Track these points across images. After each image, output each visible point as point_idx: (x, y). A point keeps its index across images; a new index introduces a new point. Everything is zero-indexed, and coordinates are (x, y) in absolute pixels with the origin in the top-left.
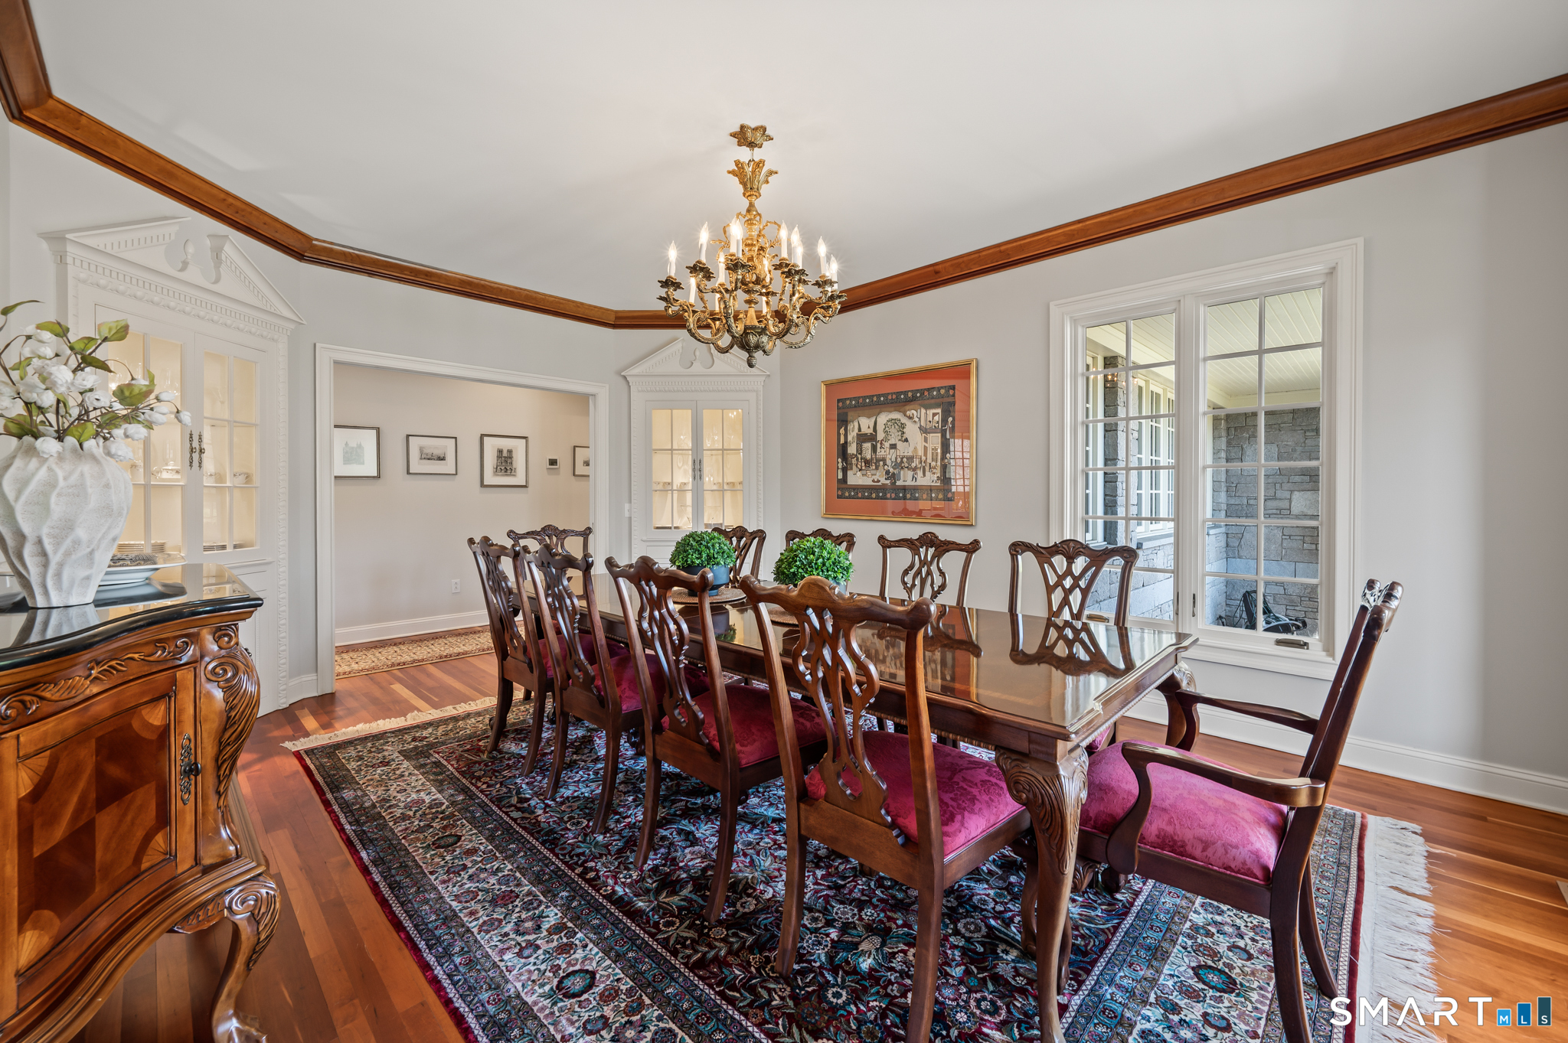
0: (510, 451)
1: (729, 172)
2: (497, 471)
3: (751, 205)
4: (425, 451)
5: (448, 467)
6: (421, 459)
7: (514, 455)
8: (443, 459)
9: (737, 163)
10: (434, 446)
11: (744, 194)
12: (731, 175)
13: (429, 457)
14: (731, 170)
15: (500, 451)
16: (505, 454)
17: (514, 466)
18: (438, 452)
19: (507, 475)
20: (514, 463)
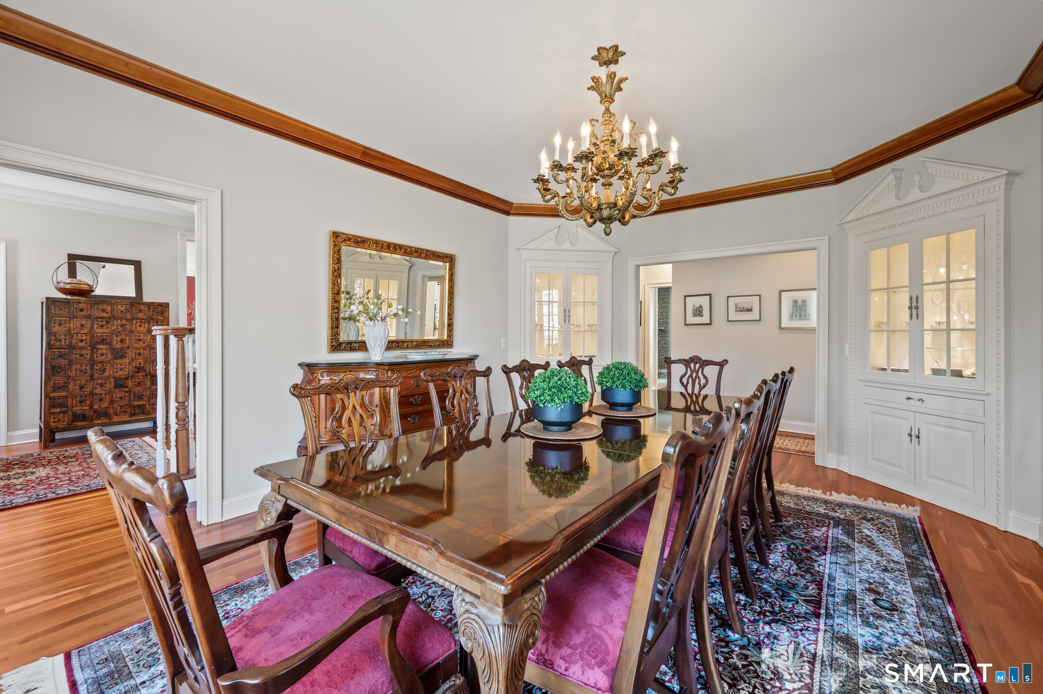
0: (804, 301)
1: (589, 89)
2: (792, 317)
3: (607, 110)
4: (739, 306)
5: (755, 315)
6: (736, 311)
7: (808, 303)
8: (751, 310)
9: (593, 78)
10: (744, 302)
11: (601, 102)
12: (590, 91)
13: (741, 309)
14: (590, 86)
15: (795, 302)
16: (800, 303)
17: (808, 312)
18: (747, 306)
19: (801, 320)
20: (808, 310)
